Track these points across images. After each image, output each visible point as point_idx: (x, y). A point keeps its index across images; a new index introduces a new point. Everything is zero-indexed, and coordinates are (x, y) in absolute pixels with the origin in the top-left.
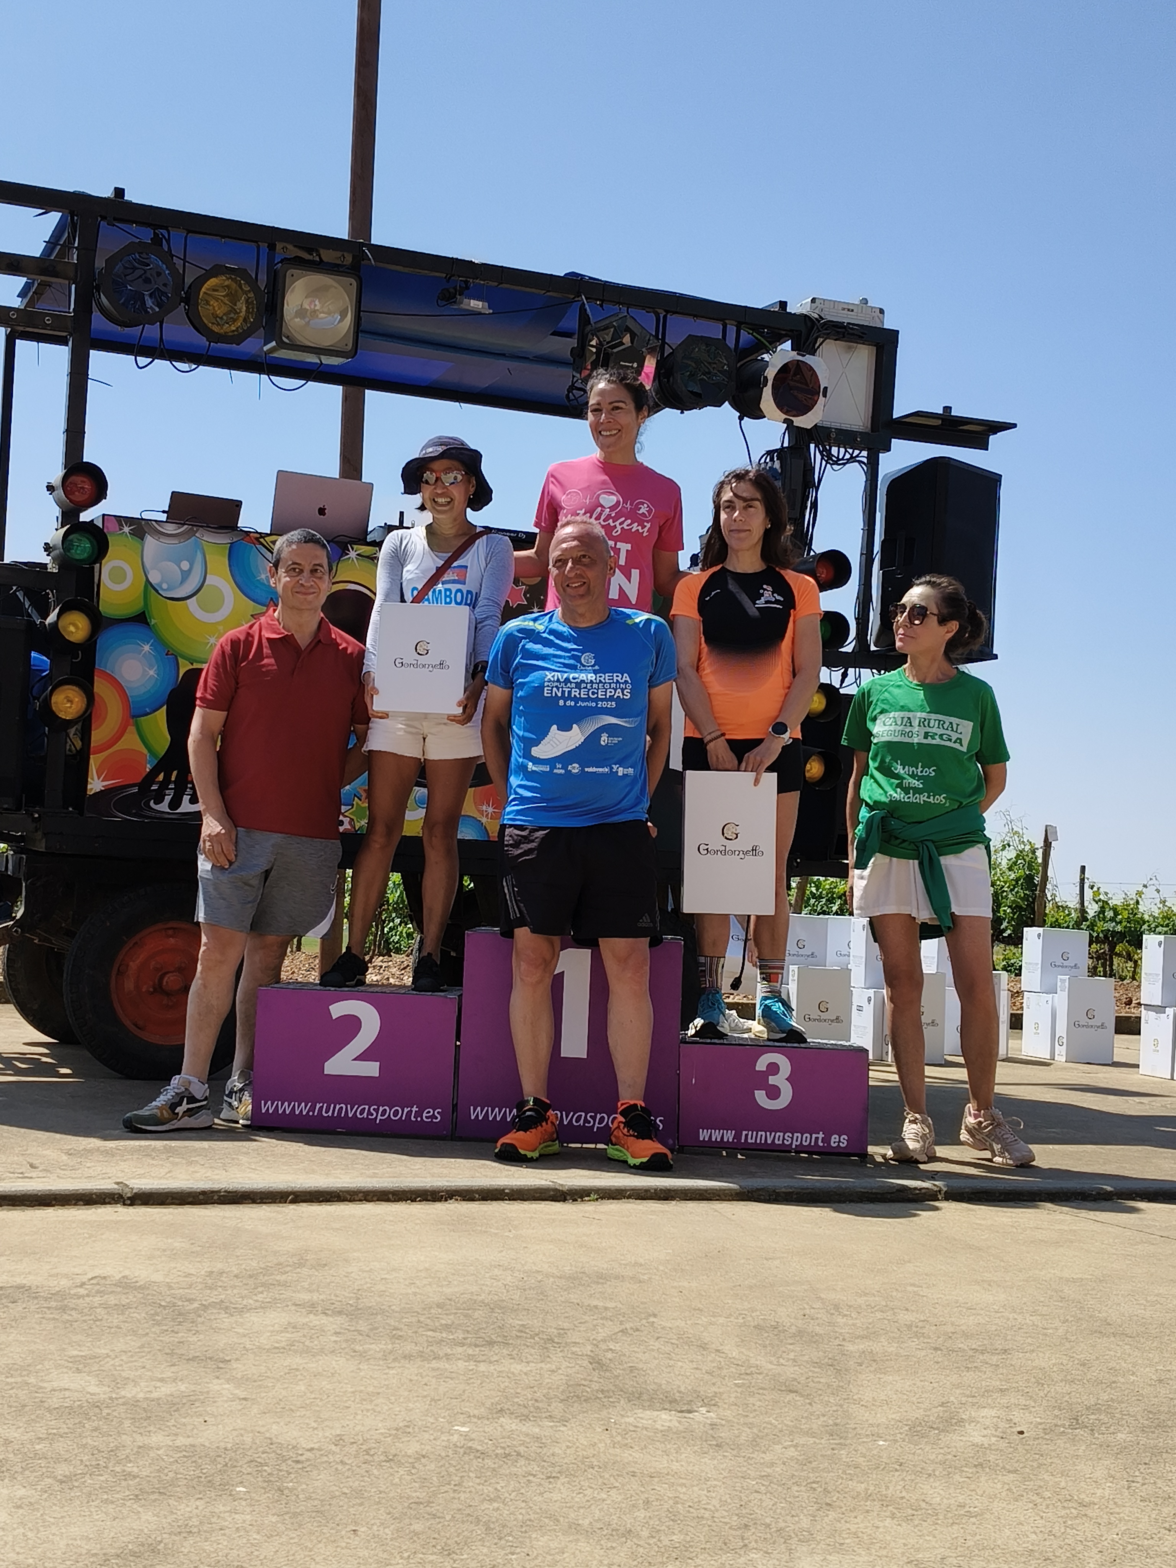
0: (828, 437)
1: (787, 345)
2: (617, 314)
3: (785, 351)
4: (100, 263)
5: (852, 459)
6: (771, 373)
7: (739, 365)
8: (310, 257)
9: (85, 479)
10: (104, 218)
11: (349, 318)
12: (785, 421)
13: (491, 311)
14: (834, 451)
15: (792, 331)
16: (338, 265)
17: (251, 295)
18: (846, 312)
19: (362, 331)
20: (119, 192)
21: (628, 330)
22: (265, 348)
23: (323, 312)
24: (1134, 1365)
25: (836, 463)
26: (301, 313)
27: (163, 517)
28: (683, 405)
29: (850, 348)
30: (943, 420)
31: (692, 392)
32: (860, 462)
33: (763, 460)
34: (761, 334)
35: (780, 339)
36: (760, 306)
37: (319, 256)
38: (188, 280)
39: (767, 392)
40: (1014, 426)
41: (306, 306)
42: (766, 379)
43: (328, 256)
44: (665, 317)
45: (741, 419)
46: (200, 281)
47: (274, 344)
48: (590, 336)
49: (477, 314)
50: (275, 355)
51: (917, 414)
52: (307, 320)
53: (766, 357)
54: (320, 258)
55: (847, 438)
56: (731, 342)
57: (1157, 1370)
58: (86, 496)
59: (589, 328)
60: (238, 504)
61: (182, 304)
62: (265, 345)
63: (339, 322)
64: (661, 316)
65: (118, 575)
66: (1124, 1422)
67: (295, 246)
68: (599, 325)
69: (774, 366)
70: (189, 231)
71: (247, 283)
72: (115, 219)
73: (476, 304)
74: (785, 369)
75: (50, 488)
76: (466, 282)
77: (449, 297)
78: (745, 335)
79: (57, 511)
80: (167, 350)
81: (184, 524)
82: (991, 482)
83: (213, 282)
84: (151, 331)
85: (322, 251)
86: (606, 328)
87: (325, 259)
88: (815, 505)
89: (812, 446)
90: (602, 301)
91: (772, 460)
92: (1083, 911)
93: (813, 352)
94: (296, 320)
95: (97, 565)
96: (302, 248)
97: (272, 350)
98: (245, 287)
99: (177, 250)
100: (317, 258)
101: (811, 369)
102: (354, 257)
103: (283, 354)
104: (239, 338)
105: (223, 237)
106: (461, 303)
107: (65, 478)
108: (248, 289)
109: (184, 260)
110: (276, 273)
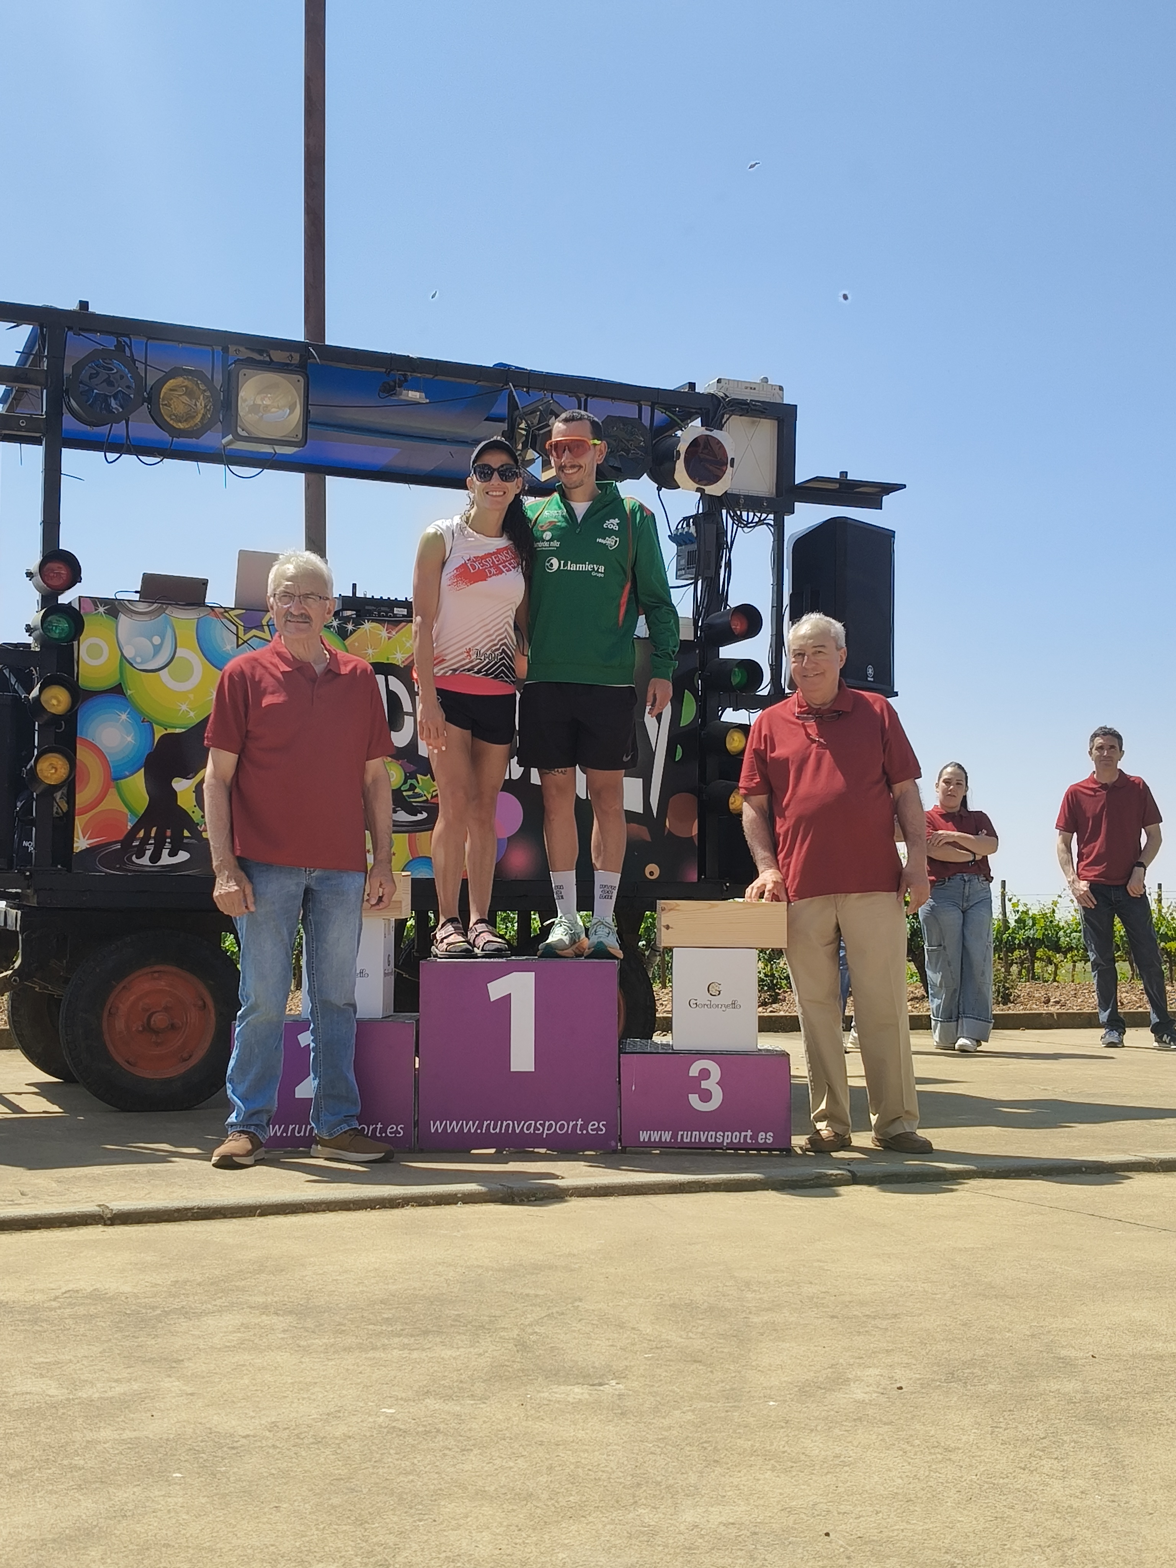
0: (738, 503)
1: (698, 422)
2: (542, 399)
3: (696, 427)
4: (68, 370)
5: (761, 522)
6: (682, 447)
7: (654, 442)
8: (261, 358)
9: (61, 566)
10: (70, 329)
11: (298, 411)
12: (698, 490)
13: (428, 401)
14: (744, 514)
15: (700, 409)
16: (287, 365)
17: (208, 394)
18: (748, 390)
19: (312, 423)
20: (84, 305)
22: (224, 441)
23: (274, 407)
25: (746, 526)
26: (255, 408)
27: (137, 597)
29: (754, 422)
30: (840, 484)
31: (612, 467)
32: (768, 524)
33: (680, 526)
34: (673, 413)
35: (690, 417)
36: (671, 388)
37: (269, 356)
38: (150, 382)
39: (680, 465)
40: (905, 486)
41: (259, 402)
42: (679, 452)
43: (278, 356)
44: (586, 400)
45: (659, 489)
46: (162, 382)
47: (230, 437)
48: (519, 420)
49: (415, 403)
50: (233, 447)
51: (817, 479)
52: (260, 414)
53: (679, 433)
54: (270, 359)
55: (754, 503)
56: (646, 421)
58: (62, 580)
59: (517, 413)
60: (205, 583)
61: (146, 404)
62: (223, 438)
63: (289, 414)
64: (583, 399)
65: (95, 652)
67: (247, 348)
68: (525, 410)
69: (685, 441)
70: (149, 338)
71: (203, 382)
72: (80, 329)
73: (414, 395)
74: (695, 443)
75: (29, 575)
76: (404, 375)
77: (390, 390)
78: (659, 415)
79: (37, 596)
80: (133, 445)
81: (154, 603)
82: (885, 538)
83: (171, 383)
84: (119, 429)
85: (272, 352)
86: (533, 412)
87: (275, 359)
88: (729, 564)
89: (724, 512)
90: (528, 388)
91: (688, 525)
93: (720, 427)
94: (250, 415)
95: (75, 643)
96: (252, 350)
97: (230, 443)
98: (202, 387)
99: (139, 355)
100: (268, 359)
101: (719, 442)
102: (301, 356)
103: (240, 446)
104: (196, 433)
105: (181, 342)
106: (401, 394)
107: (42, 566)
108: (205, 388)
109: (146, 364)
110: (230, 373)
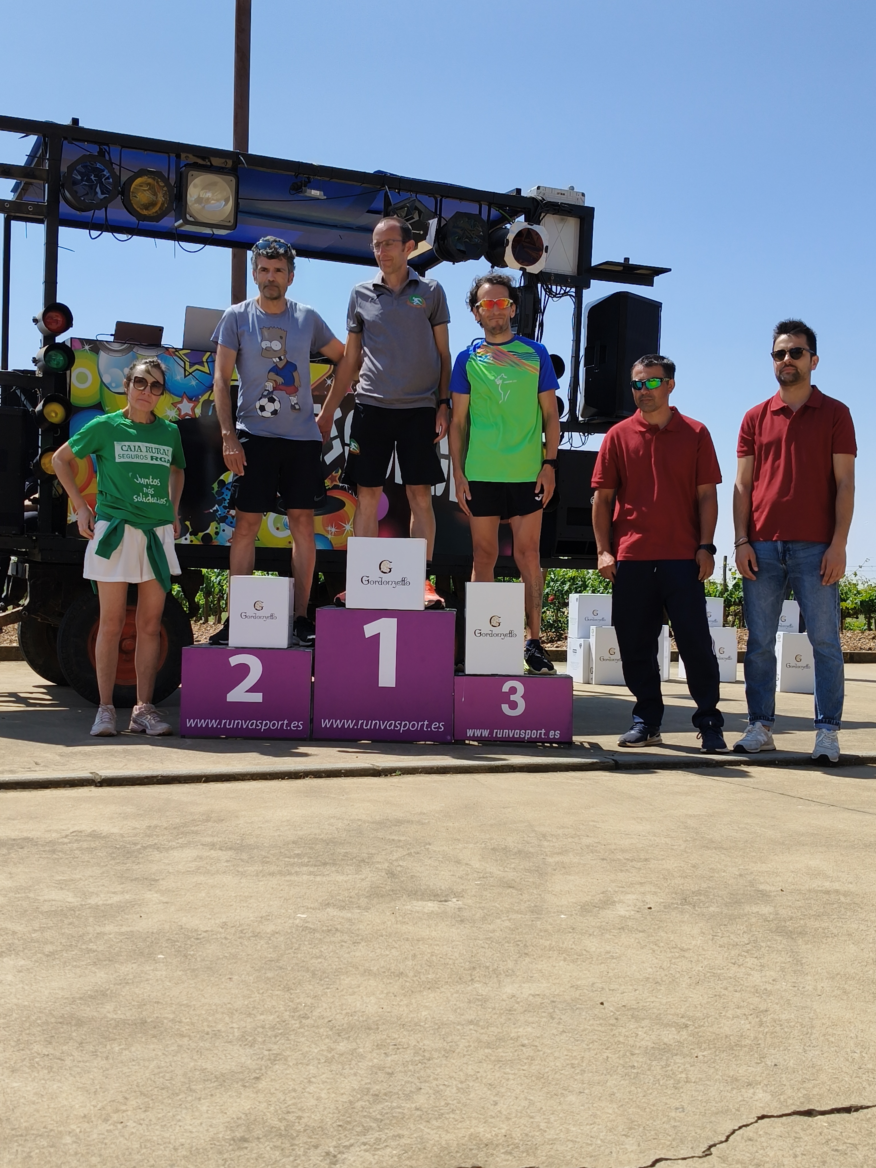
0: (550, 279)
1: (522, 218)
2: (409, 198)
3: (520, 222)
4: (64, 169)
5: (566, 294)
6: (511, 237)
7: (490, 232)
8: (204, 163)
9: (57, 314)
10: (65, 139)
11: (231, 203)
12: (521, 269)
13: (325, 197)
14: (554, 288)
15: (524, 208)
16: (223, 168)
17: (165, 189)
18: (560, 195)
19: (240, 212)
20: (75, 121)
21: (416, 208)
22: (176, 224)
23: (213, 200)
24: (726, 866)
25: (555, 296)
26: (199, 200)
27: (112, 339)
28: (454, 260)
29: (562, 219)
30: (624, 267)
31: (459, 250)
32: (571, 296)
34: (504, 211)
35: (517, 214)
36: (504, 193)
38: (124, 179)
39: (509, 250)
40: (670, 270)
41: (202, 196)
42: (508, 240)
43: (216, 162)
44: (441, 200)
46: (131, 180)
47: (181, 221)
49: (316, 199)
50: (183, 229)
51: (607, 263)
52: (203, 205)
53: (508, 226)
54: (211, 163)
55: (562, 280)
56: (485, 216)
57: (739, 869)
58: (59, 325)
59: (390, 208)
60: (160, 329)
61: (120, 196)
62: (176, 222)
63: (224, 206)
64: (439, 199)
65: (83, 378)
66: (715, 901)
67: (194, 156)
68: (396, 206)
69: (513, 232)
70: (123, 147)
71: (163, 181)
72: (73, 139)
73: (315, 193)
74: (520, 234)
75: (35, 321)
76: (309, 178)
77: (298, 188)
78: (494, 212)
79: (40, 336)
80: (110, 225)
81: (125, 343)
82: (655, 308)
83: (139, 181)
84: (100, 214)
85: (212, 159)
86: (402, 208)
87: (214, 164)
88: (541, 325)
89: (539, 285)
90: (399, 190)
92: (725, 585)
93: (538, 223)
94: (196, 205)
95: (68, 372)
96: (198, 157)
97: (181, 225)
98: (162, 184)
99: (115, 159)
100: (209, 163)
101: (537, 234)
102: (233, 162)
103: (188, 228)
104: (158, 217)
105: (146, 150)
106: (306, 192)
107: (45, 314)
108: (163, 185)
109: (120, 166)
110: (181, 173)
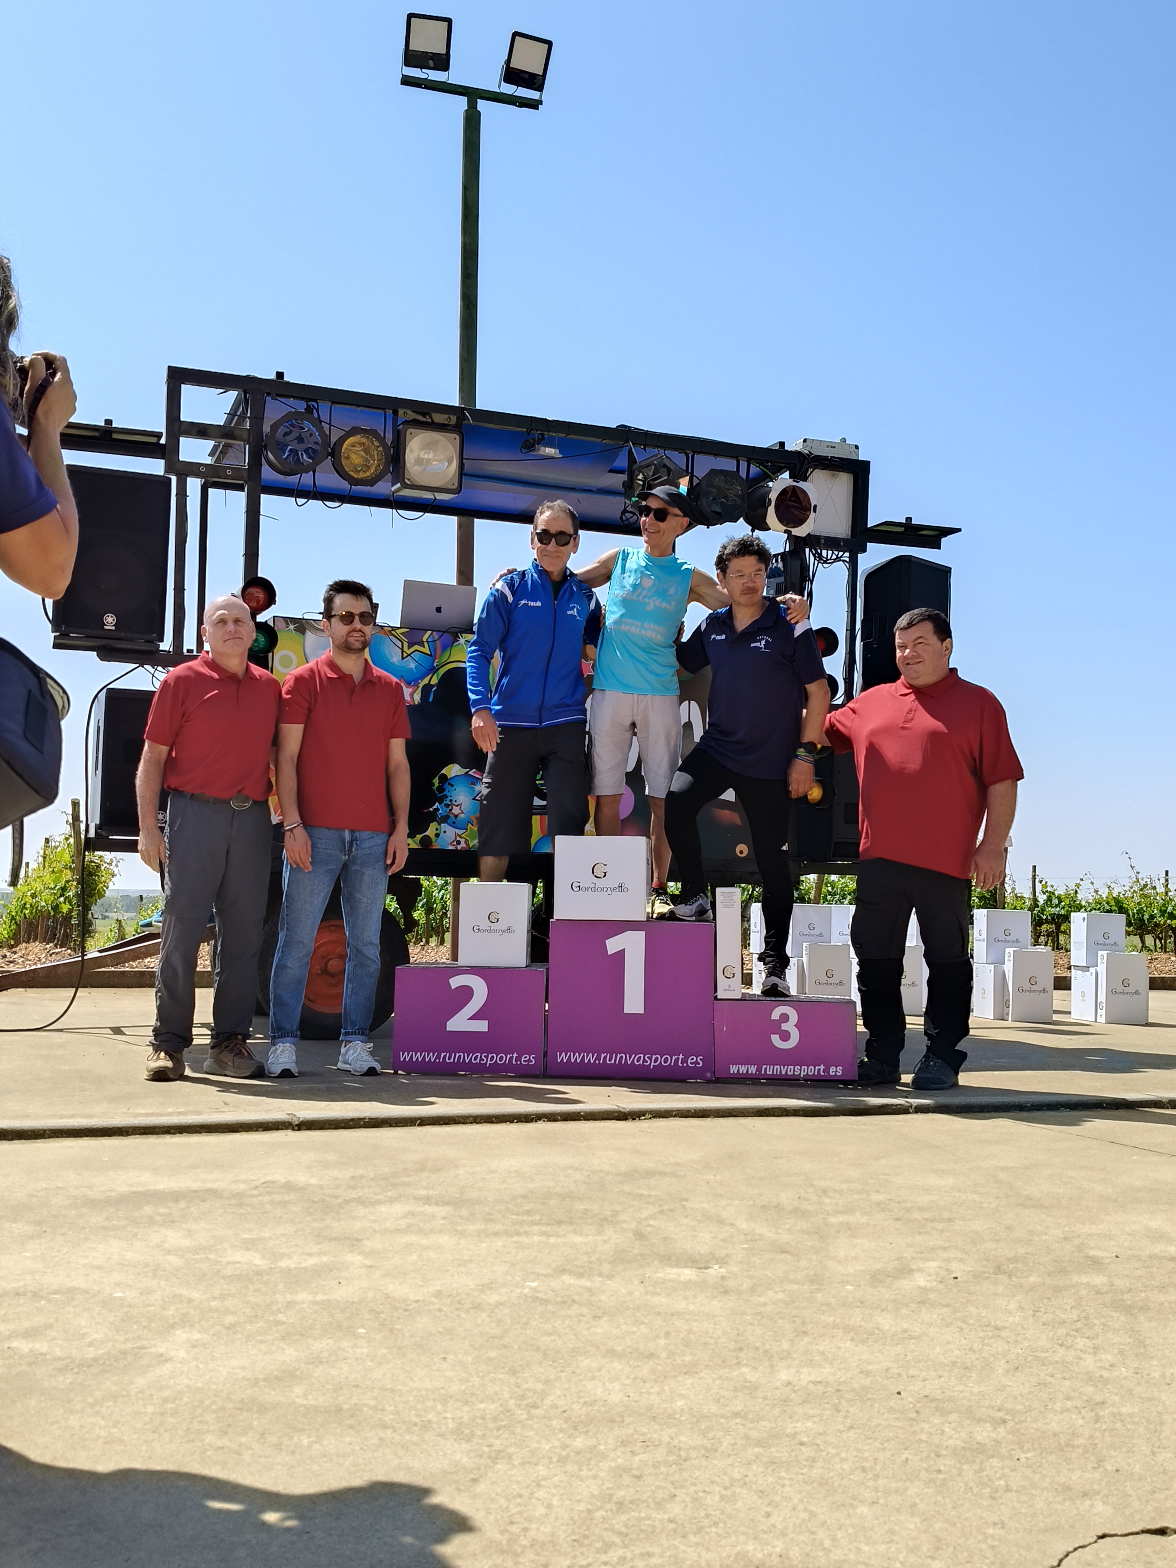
0: (819, 543)
1: (786, 475)
2: (656, 455)
3: (784, 479)
4: (266, 429)
5: (838, 559)
6: (773, 496)
7: (749, 491)
8: (425, 420)
9: (259, 590)
10: (269, 394)
11: (455, 464)
12: (785, 532)
13: (561, 456)
14: (824, 553)
15: (789, 464)
16: (446, 425)
17: (380, 449)
18: (829, 448)
19: (466, 475)
20: (280, 375)
21: (665, 466)
22: (393, 489)
23: (435, 461)
25: (825, 562)
26: (419, 461)
28: (709, 523)
29: (833, 475)
30: (905, 527)
31: (715, 512)
32: (844, 561)
34: (766, 467)
35: (780, 470)
36: (765, 446)
37: (431, 418)
38: (333, 440)
39: (771, 510)
40: (959, 530)
41: (422, 456)
42: (770, 500)
43: (438, 418)
44: (693, 456)
46: (342, 440)
47: (399, 485)
48: (637, 472)
49: (550, 458)
50: (400, 495)
51: (886, 523)
52: (423, 466)
53: (770, 484)
54: (432, 420)
55: (833, 543)
56: (743, 473)
58: (261, 603)
59: (635, 466)
61: (330, 457)
62: (393, 486)
63: (447, 467)
64: (690, 455)
65: (286, 660)
67: (413, 412)
68: (643, 464)
69: (776, 491)
70: (333, 403)
71: (377, 440)
72: (278, 395)
73: (550, 451)
74: (784, 492)
76: (542, 435)
77: (529, 446)
78: (754, 469)
80: (319, 492)
82: (944, 573)
83: (351, 440)
84: (307, 479)
85: (433, 415)
86: (648, 466)
87: (436, 420)
89: (807, 550)
90: (645, 445)
91: (777, 561)
92: (1035, 900)
93: (805, 479)
94: (415, 467)
95: (270, 655)
96: (418, 413)
97: (398, 490)
98: (376, 443)
99: (325, 417)
101: (804, 492)
102: (458, 418)
103: (407, 493)
104: (370, 482)
105: (359, 406)
106: (539, 450)
107: (244, 589)
108: (378, 444)
109: (330, 424)
110: (399, 432)
